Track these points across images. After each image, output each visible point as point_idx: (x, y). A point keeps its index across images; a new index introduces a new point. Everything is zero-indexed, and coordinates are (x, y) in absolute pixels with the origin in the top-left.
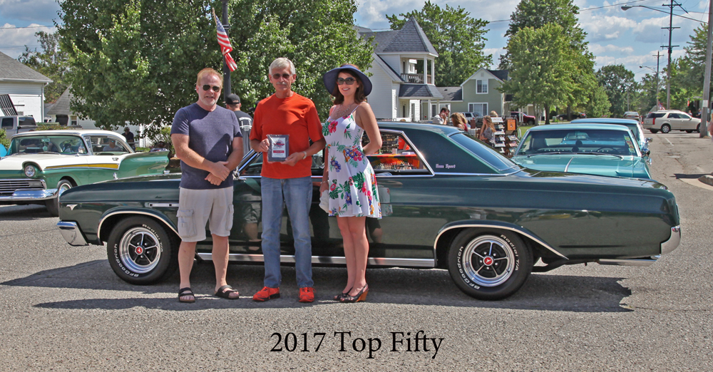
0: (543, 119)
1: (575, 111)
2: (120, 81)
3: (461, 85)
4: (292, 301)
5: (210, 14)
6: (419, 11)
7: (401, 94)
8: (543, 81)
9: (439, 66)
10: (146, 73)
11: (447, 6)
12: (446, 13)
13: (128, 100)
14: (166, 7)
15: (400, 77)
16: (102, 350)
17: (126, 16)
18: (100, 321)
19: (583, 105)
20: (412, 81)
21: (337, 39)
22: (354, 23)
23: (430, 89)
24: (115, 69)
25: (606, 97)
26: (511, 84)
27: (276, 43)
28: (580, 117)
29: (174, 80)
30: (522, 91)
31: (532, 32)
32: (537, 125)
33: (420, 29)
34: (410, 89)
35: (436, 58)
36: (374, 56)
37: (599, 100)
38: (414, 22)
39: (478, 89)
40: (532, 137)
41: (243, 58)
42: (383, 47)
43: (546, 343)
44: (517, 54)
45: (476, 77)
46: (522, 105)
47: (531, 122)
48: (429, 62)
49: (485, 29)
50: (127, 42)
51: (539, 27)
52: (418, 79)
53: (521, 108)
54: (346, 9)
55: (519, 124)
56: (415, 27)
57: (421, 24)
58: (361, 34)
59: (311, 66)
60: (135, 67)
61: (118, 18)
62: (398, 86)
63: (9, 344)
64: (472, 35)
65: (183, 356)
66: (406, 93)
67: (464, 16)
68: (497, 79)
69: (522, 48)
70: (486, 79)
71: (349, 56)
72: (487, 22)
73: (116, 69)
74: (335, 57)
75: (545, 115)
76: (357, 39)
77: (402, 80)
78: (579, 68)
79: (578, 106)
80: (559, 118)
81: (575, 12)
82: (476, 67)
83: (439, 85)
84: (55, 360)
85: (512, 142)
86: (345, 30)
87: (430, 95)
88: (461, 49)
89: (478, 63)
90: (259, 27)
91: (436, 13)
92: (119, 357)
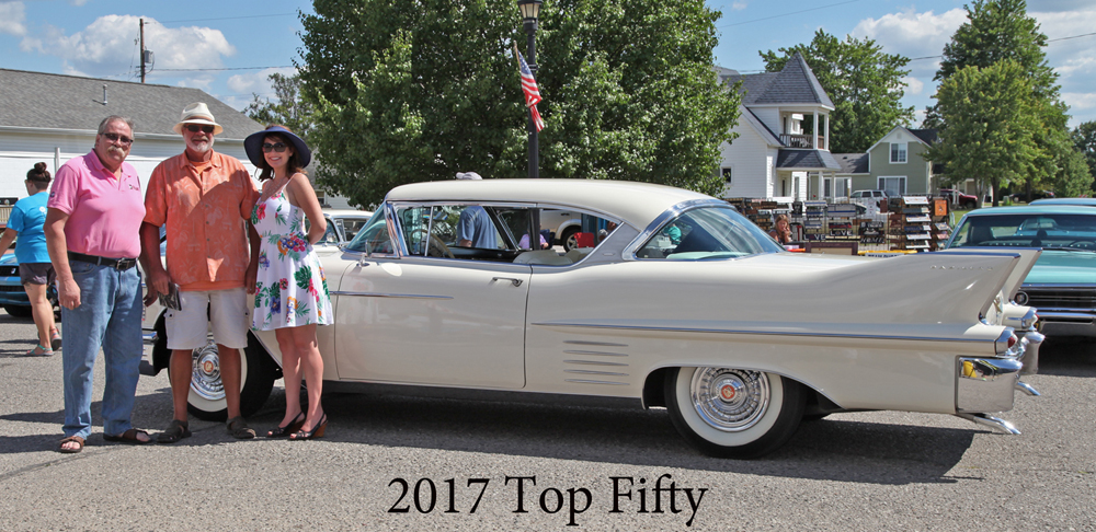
0: (988, 199)
1: (1038, 189)
2: (383, 143)
3: (868, 151)
4: (620, 450)
5: (510, 50)
6: (807, 44)
7: (779, 162)
8: (990, 144)
9: (835, 123)
10: (418, 132)
11: (849, 37)
12: (846, 47)
13: (394, 170)
14: (450, 40)
15: (779, 140)
16: (357, 512)
17: (391, 54)
18: (354, 472)
19: (1050, 180)
20: (796, 144)
21: (689, 85)
22: (714, 62)
23: (822, 156)
24: (376, 126)
25: (1086, 168)
26: (941, 148)
27: (603, 92)
28: (1044, 196)
29: (459, 142)
30: (958, 160)
31: (974, 74)
32: (980, 207)
33: (809, 71)
34: (791, 157)
35: (831, 112)
36: (741, 108)
37: (1076, 172)
38: (800, 61)
39: (893, 156)
40: (972, 225)
41: (555, 113)
42: (754, 96)
43: (987, 519)
44: (952, 105)
45: (890, 139)
46: (956, 179)
47: (970, 205)
48: (821, 118)
49: (905, 69)
50: (394, 89)
51: (984, 65)
52: (806, 143)
53: (955, 184)
54: (702, 42)
55: (953, 207)
56: (801, 67)
57: (811, 63)
58: (724, 77)
59: (652, 122)
60: (403, 125)
61: (381, 55)
62: (776, 152)
63: (230, 502)
64: (885, 80)
65: (468, 523)
66: (786, 162)
67: (874, 51)
68: (920, 141)
69: (960, 97)
70: (903, 141)
71: (706, 109)
72: (908, 60)
73: (378, 127)
74: (684, 111)
75: (991, 194)
76: (718, 84)
77: (782, 143)
78: (1047, 125)
79: (1042, 182)
80: (1012, 199)
81: (1041, 44)
82: (889, 124)
83: (834, 150)
84: (291, 525)
85: (941, 232)
86: (701, 72)
87: (822, 165)
88: (868, 99)
89: (892, 118)
90: (578, 69)
91: (831, 47)
92: (380, 522)
